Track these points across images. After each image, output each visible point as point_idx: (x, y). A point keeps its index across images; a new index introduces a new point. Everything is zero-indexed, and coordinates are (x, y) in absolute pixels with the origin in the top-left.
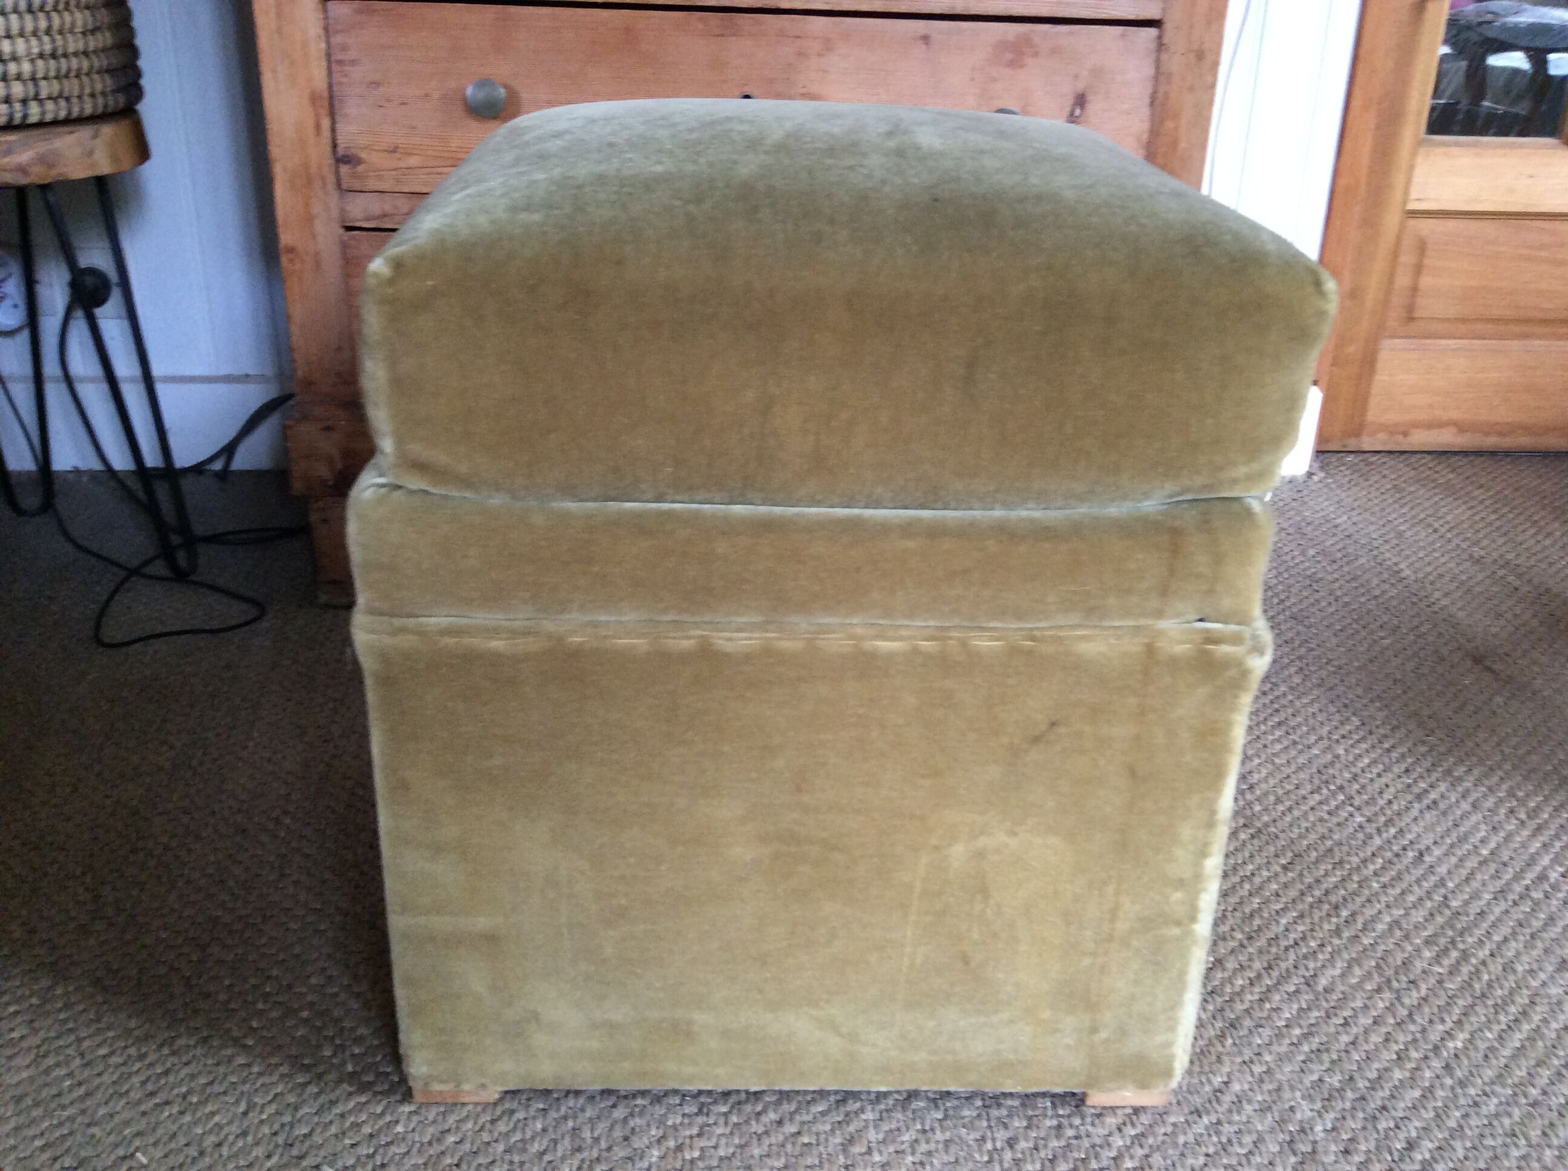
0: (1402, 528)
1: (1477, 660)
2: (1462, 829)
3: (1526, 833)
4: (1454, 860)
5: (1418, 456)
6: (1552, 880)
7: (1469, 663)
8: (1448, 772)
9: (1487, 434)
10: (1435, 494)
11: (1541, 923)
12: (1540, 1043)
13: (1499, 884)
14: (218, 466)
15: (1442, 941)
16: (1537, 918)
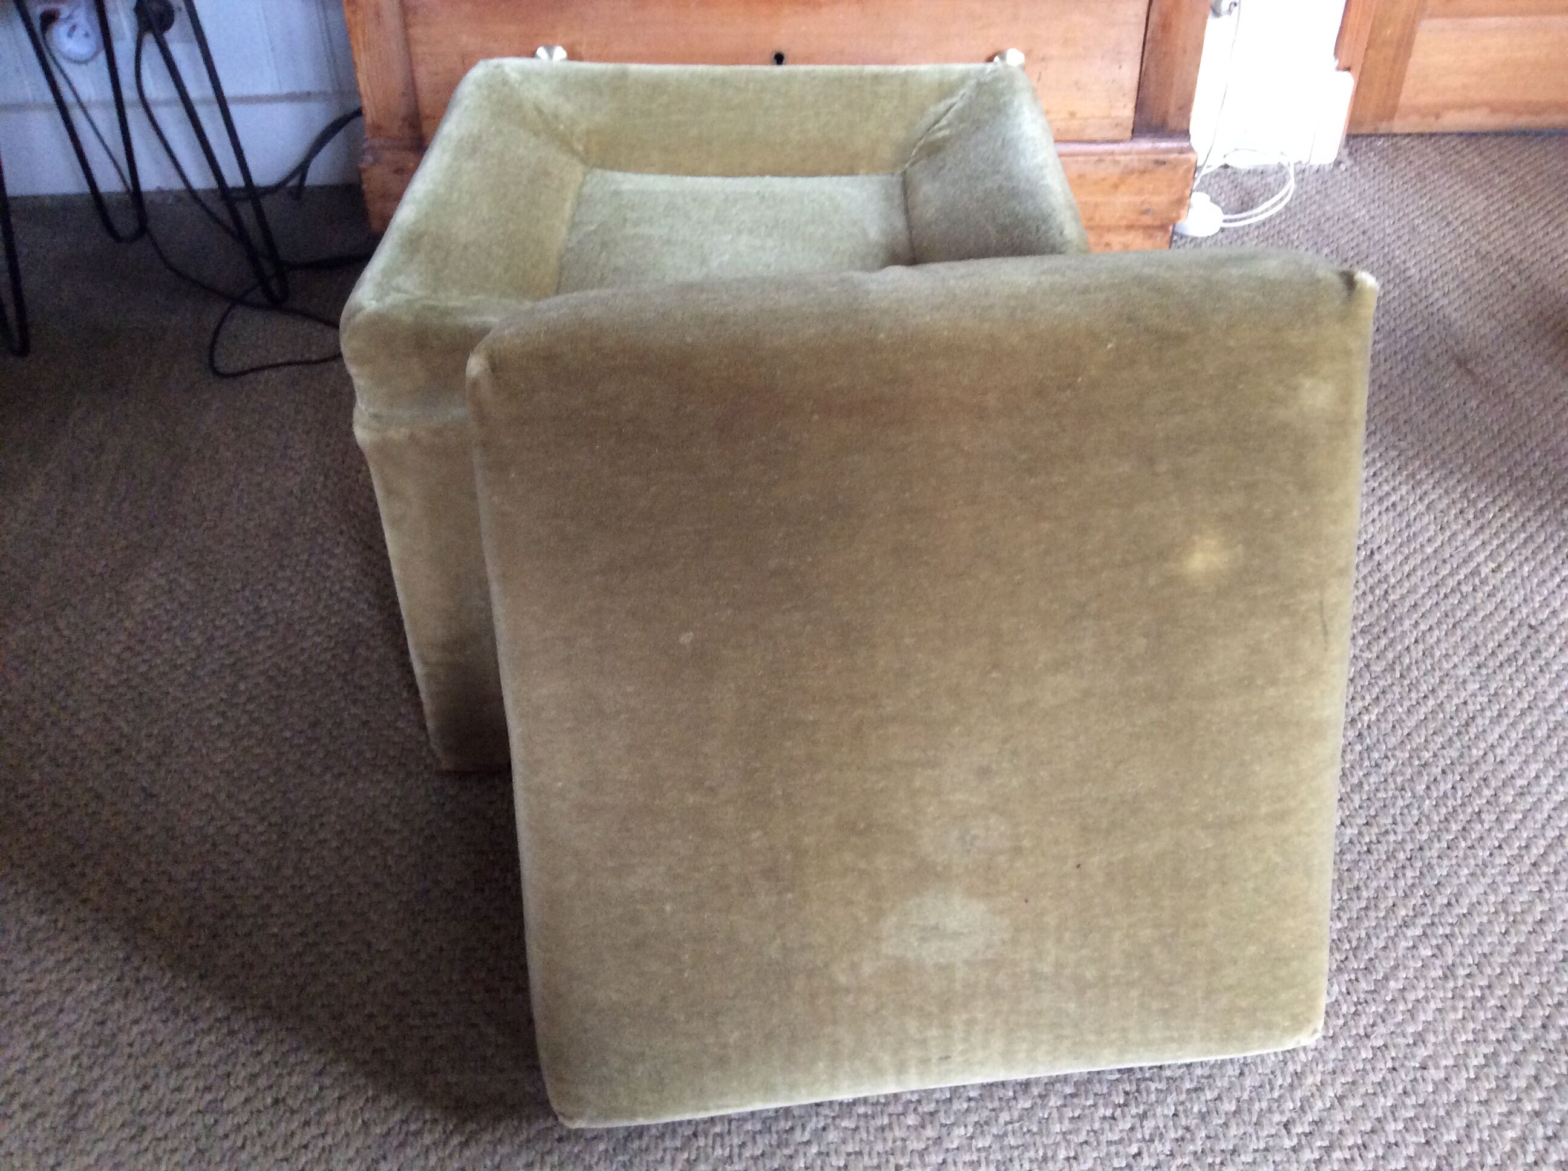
0: (1416, 222)
1: (1462, 362)
2: (1414, 529)
3: (1469, 532)
4: (1400, 558)
5: (1448, 138)
6: (1483, 576)
7: (1453, 366)
8: (1413, 475)
9: (1519, 114)
10: (1456, 183)
11: (1464, 614)
12: (1441, 716)
13: (1435, 580)
14: (293, 183)
15: (1376, 630)
16: (1461, 609)
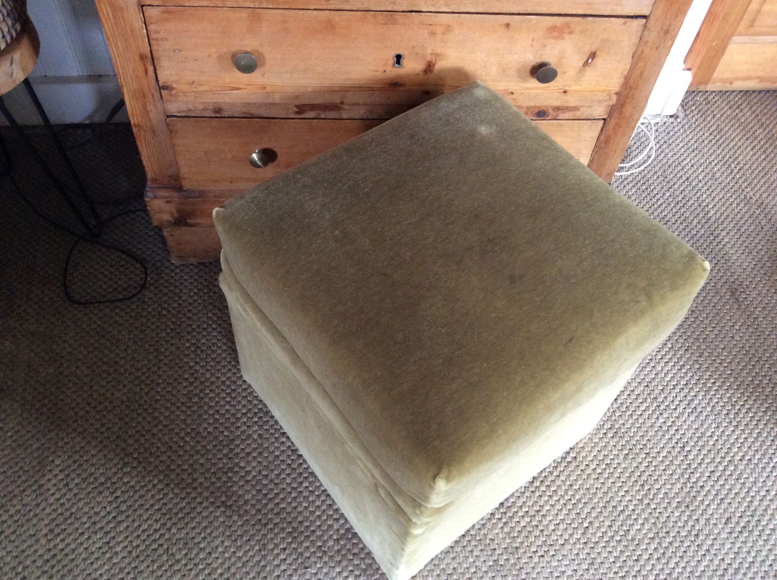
0: (715, 169)
2: (704, 427)
3: (731, 429)
4: (697, 449)
7: (728, 295)
8: (705, 384)
9: (774, 82)
10: (737, 135)
11: (726, 493)
12: (712, 568)
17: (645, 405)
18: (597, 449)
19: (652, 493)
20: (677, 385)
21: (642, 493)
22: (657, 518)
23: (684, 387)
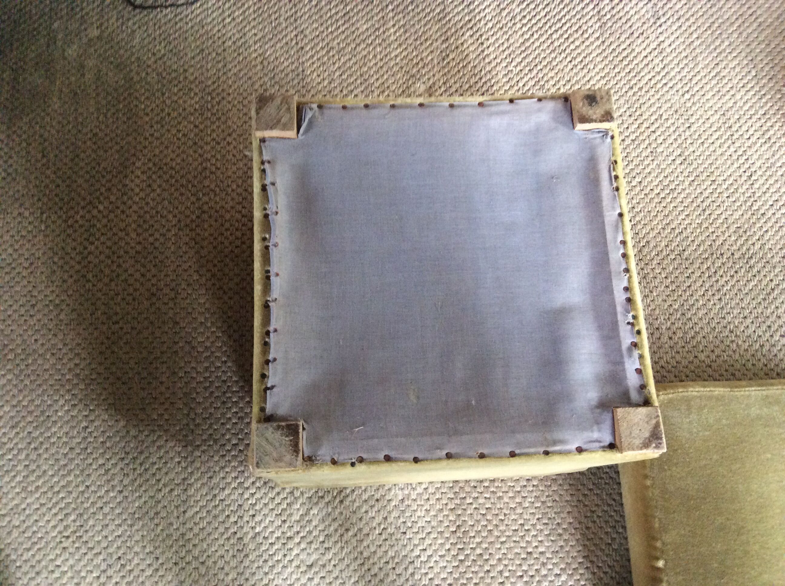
17: (718, 133)
18: (663, 175)
19: (712, 218)
20: (754, 114)
21: (702, 217)
22: (714, 241)
23: (762, 117)
